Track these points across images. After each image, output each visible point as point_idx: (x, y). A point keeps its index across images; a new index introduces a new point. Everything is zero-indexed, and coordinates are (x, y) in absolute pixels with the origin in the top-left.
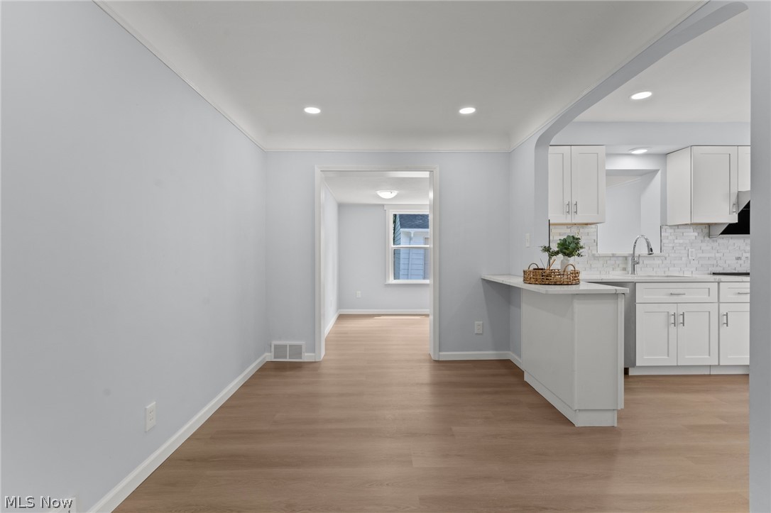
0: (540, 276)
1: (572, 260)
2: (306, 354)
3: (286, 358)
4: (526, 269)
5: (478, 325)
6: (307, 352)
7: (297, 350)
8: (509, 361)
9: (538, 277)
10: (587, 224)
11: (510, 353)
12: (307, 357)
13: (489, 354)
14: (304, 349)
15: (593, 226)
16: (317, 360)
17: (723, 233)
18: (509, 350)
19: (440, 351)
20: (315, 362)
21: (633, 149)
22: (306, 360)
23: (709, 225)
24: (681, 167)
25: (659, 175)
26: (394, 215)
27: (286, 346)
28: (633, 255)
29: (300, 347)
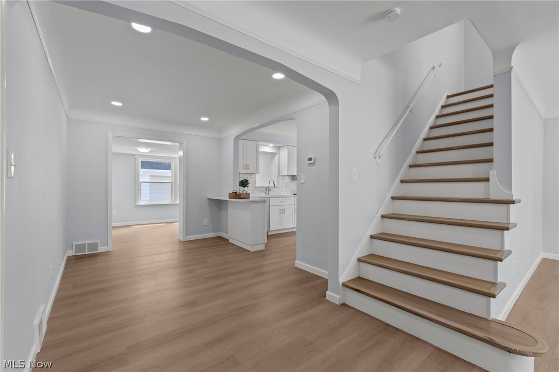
0: (235, 195)
1: (246, 189)
3: (85, 252)
4: (230, 192)
5: (206, 221)
6: (101, 246)
7: (95, 246)
10: (252, 174)
11: (221, 233)
12: (101, 249)
13: (211, 235)
14: (99, 245)
16: (109, 250)
19: (186, 236)
20: (108, 252)
21: (269, 144)
22: (100, 252)
23: (293, 176)
25: (277, 155)
26: (142, 162)
27: (85, 244)
28: (269, 187)
29: (96, 244)
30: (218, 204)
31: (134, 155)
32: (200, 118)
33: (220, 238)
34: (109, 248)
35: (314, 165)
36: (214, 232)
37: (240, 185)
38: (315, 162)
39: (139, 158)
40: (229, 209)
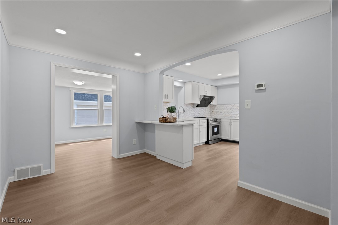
2: (44, 171)
3: (28, 177)
4: (160, 117)
5: (134, 141)
6: (44, 169)
8: (145, 153)
9: (164, 120)
10: (167, 102)
11: (146, 150)
12: (44, 172)
13: (138, 152)
14: (42, 168)
15: (169, 103)
16: (52, 173)
17: (197, 106)
18: (145, 149)
19: (120, 154)
20: (51, 174)
21: (179, 80)
22: (44, 175)
23: (193, 104)
24: (189, 87)
25: (183, 88)
26: (75, 93)
27: (28, 169)
28: (178, 113)
29: (40, 168)
30: (143, 127)
31: (69, 88)
32: (134, 54)
33: (145, 154)
34: (52, 170)
35: (265, 92)
36: (141, 149)
37: (168, 111)
38: (265, 89)
39: (73, 91)
40: (157, 132)
